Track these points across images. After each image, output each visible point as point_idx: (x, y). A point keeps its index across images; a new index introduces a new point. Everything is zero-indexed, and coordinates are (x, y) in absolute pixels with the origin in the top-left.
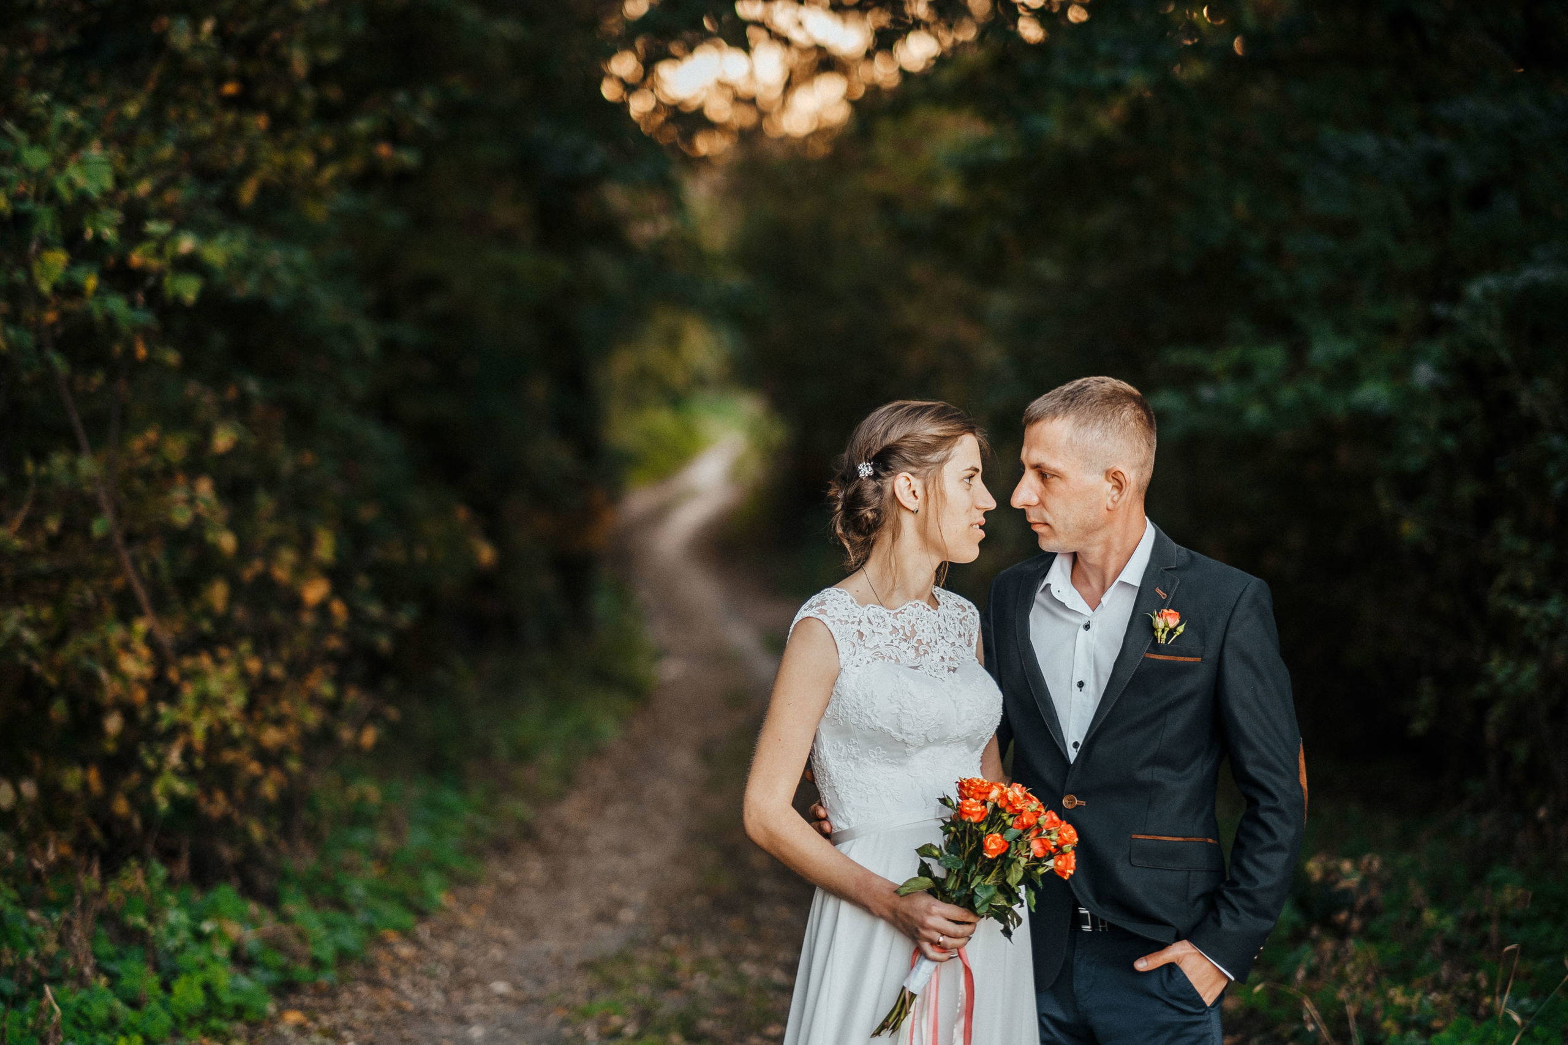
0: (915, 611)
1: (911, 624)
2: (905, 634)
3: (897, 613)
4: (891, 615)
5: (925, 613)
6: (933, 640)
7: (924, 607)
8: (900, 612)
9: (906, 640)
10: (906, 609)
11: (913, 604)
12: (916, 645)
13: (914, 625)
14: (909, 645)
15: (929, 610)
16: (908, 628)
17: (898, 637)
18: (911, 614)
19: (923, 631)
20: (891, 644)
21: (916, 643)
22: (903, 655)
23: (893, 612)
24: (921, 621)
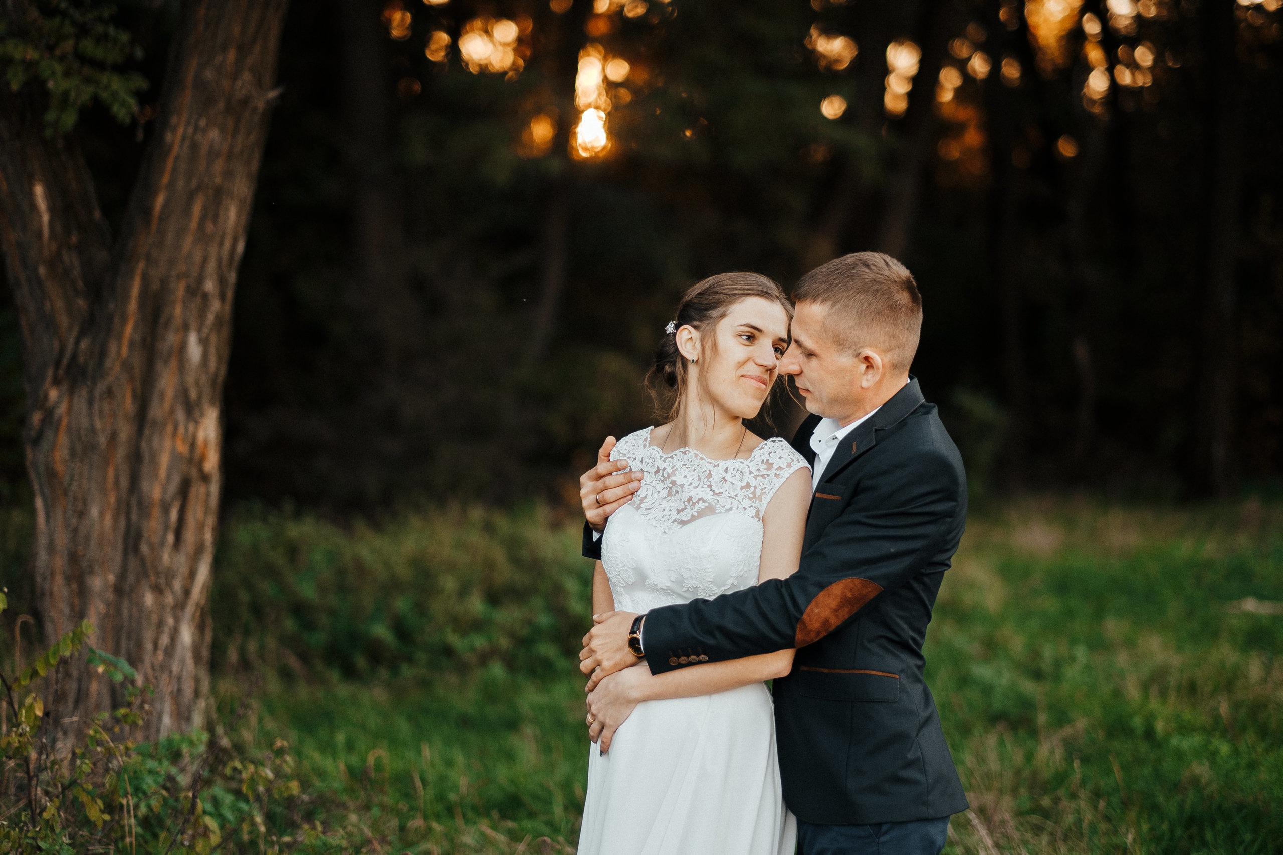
0: (685, 457)
1: (674, 469)
2: (663, 476)
3: (669, 457)
4: (663, 459)
5: (696, 462)
6: (693, 485)
7: (696, 456)
8: (671, 457)
9: (662, 481)
10: (676, 455)
11: (684, 451)
12: (670, 486)
13: (677, 469)
14: (665, 486)
15: (702, 459)
16: (669, 470)
17: (658, 479)
18: (680, 460)
19: (685, 477)
20: (651, 484)
21: (670, 483)
22: (655, 495)
23: (665, 456)
24: (687, 468)
